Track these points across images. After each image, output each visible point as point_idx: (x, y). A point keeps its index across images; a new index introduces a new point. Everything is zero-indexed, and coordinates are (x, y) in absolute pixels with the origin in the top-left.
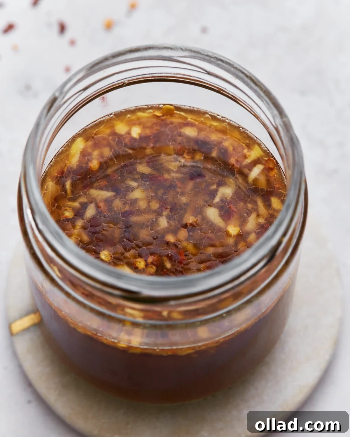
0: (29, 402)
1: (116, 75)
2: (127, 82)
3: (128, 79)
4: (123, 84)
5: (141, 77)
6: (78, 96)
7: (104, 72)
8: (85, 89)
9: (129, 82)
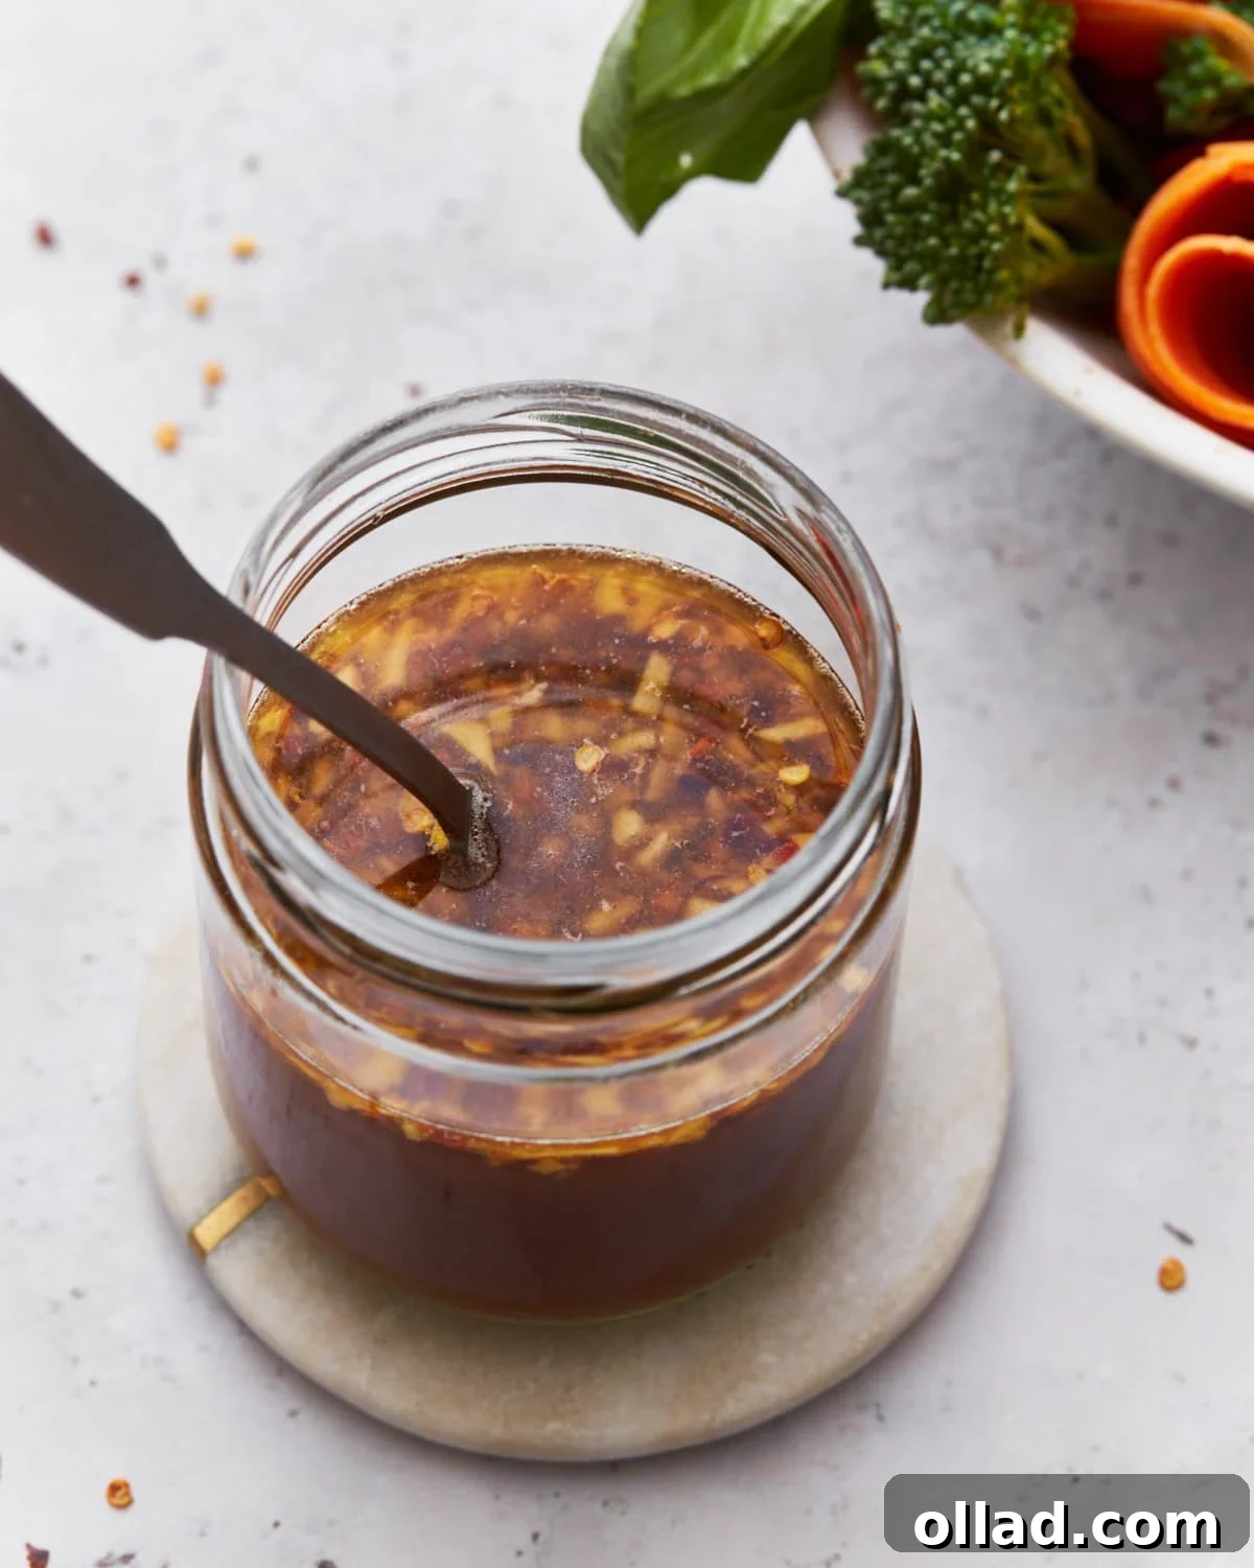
0: (293, 1414)
1: (360, 500)
2: (381, 514)
3: (381, 507)
4: (375, 521)
5: (411, 492)
6: (285, 572)
7: (330, 500)
8: (294, 554)
9: (386, 513)
